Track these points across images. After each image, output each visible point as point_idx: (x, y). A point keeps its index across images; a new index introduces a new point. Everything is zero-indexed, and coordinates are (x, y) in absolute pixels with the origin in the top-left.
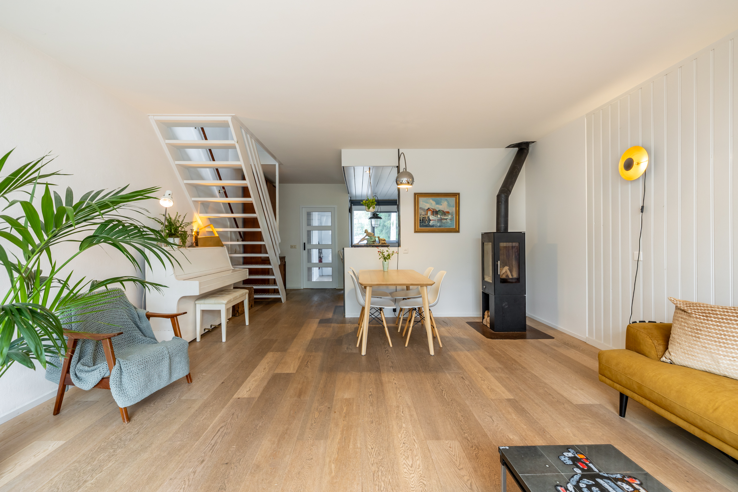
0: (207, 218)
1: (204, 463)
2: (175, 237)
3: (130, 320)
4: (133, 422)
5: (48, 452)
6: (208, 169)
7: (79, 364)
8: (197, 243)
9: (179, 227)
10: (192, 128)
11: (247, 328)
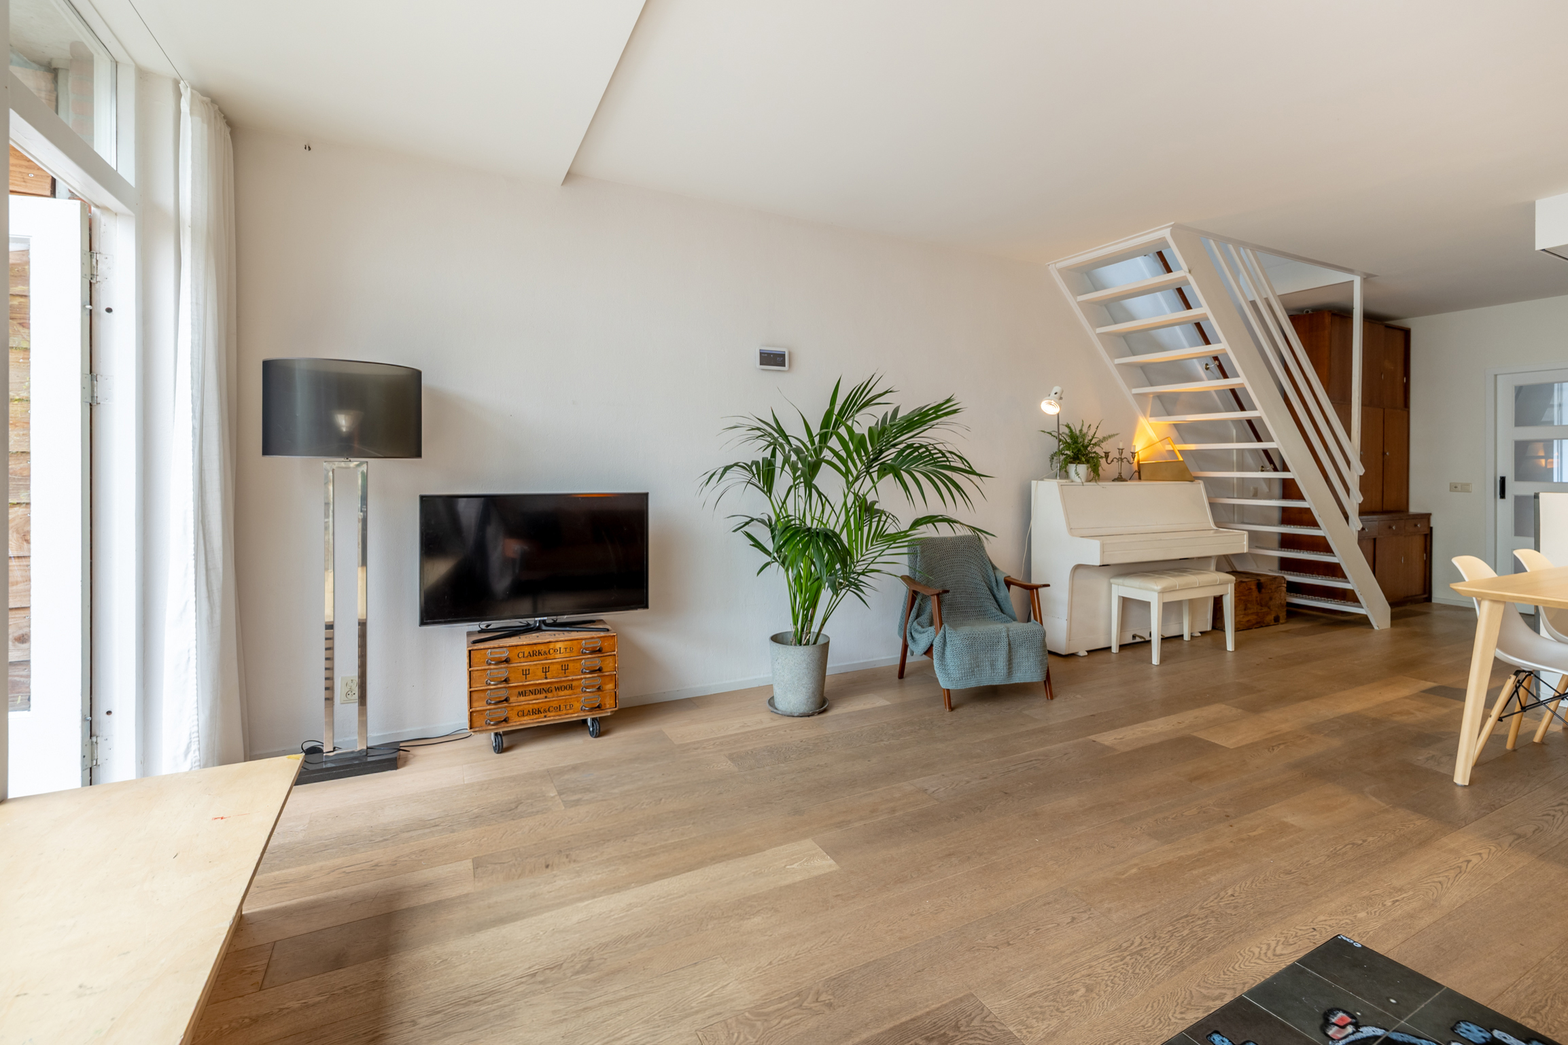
0: (1170, 424)
1: (985, 780)
2: (1079, 463)
3: (984, 584)
4: (954, 713)
5: (874, 706)
6: (1177, 328)
7: (916, 622)
8: (1140, 473)
9: (1088, 446)
10: (1138, 258)
11: (1230, 657)
